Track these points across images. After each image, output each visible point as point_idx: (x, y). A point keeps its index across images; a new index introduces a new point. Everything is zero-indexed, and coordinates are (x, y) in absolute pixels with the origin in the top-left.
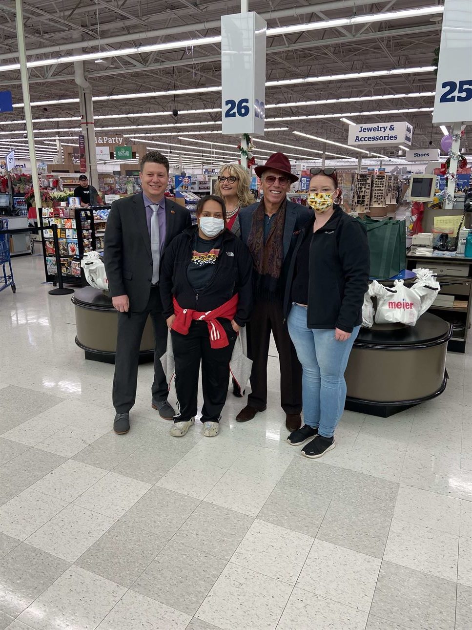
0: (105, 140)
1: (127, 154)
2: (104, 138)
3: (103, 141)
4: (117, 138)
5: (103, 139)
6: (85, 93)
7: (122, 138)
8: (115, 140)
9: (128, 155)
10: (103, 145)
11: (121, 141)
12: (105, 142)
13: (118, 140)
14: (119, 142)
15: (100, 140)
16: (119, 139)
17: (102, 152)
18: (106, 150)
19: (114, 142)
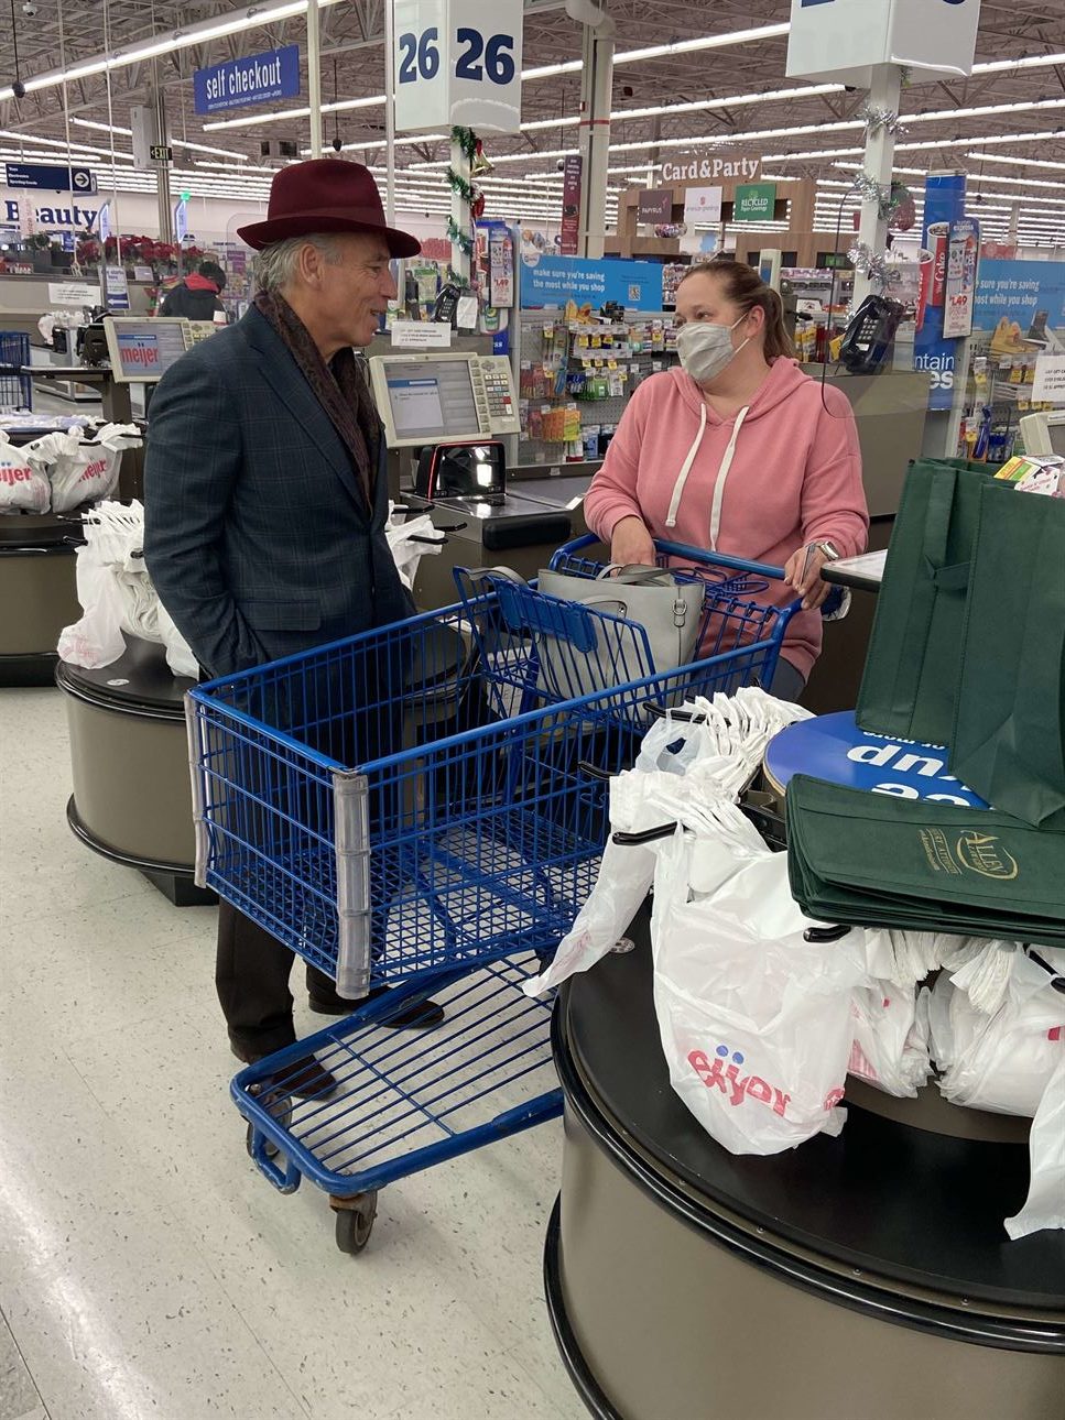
0: (716, 169)
1: (764, 205)
2: (715, 161)
3: (712, 172)
4: (744, 162)
5: (711, 165)
6: (596, 41)
7: (757, 162)
8: (740, 167)
9: (764, 209)
10: (711, 182)
11: (753, 170)
12: (716, 175)
13: (747, 165)
14: (750, 173)
15: (703, 168)
16: (751, 163)
17: (703, 203)
18: (715, 196)
19: (736, 173)
